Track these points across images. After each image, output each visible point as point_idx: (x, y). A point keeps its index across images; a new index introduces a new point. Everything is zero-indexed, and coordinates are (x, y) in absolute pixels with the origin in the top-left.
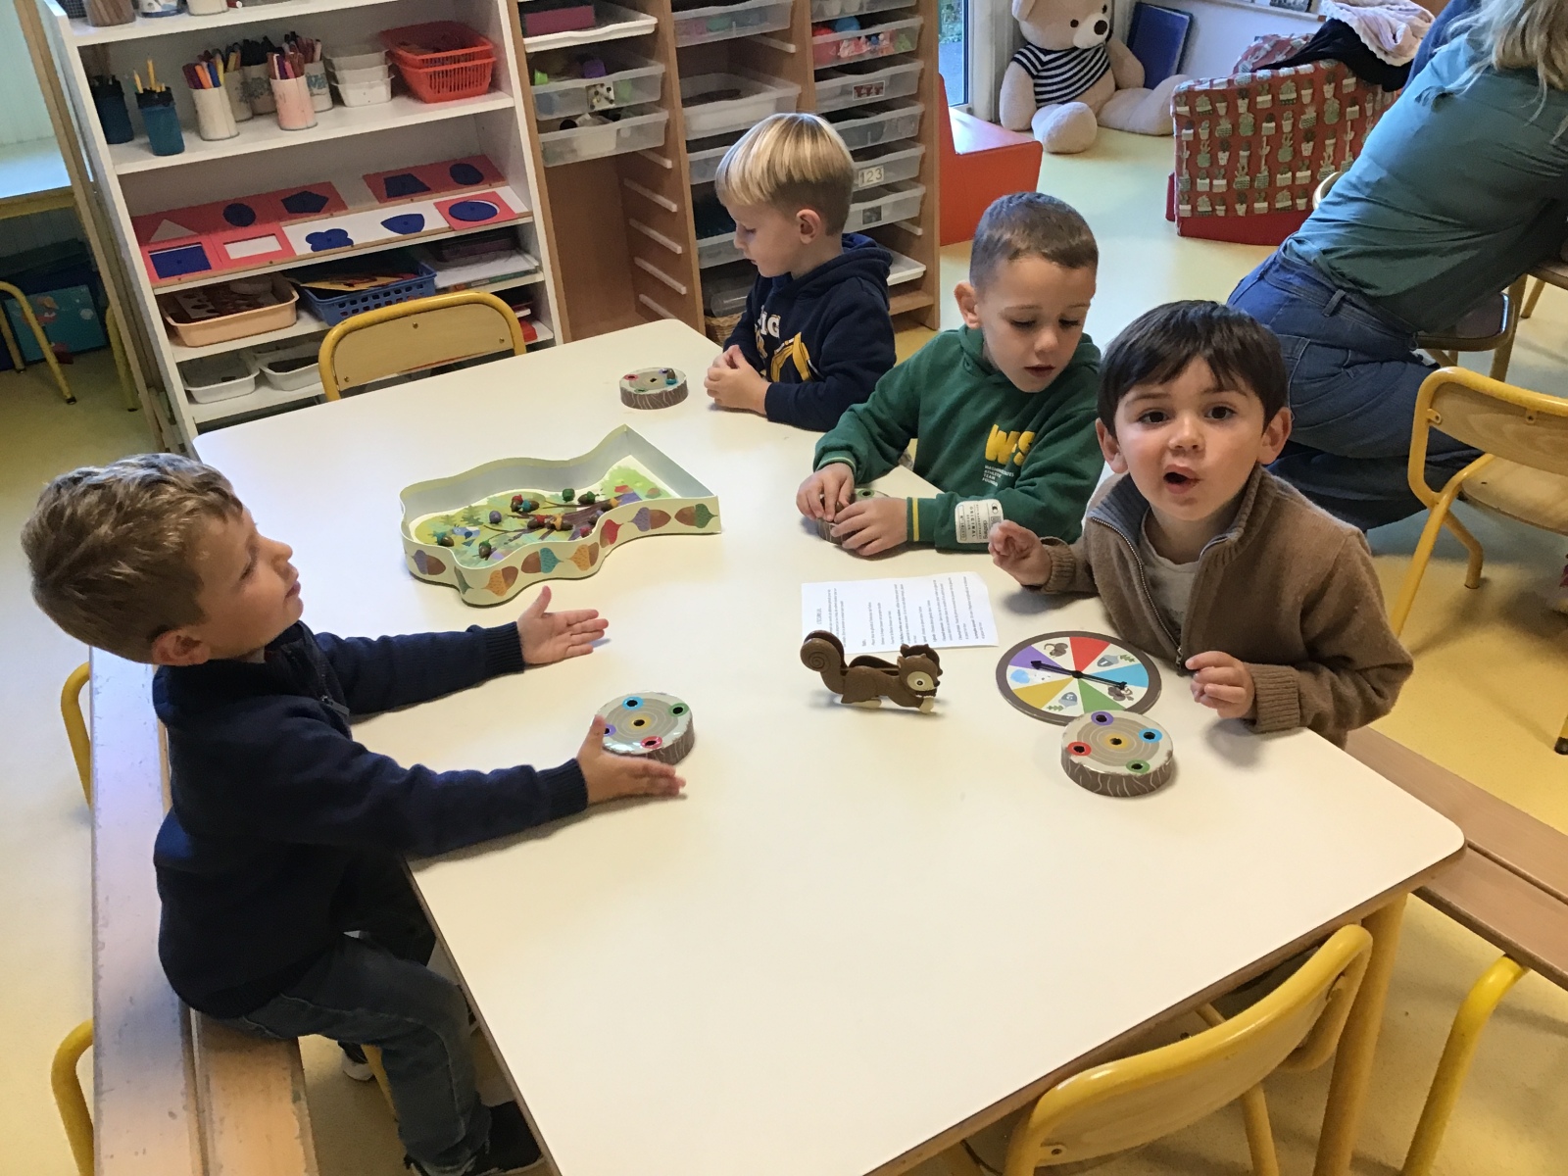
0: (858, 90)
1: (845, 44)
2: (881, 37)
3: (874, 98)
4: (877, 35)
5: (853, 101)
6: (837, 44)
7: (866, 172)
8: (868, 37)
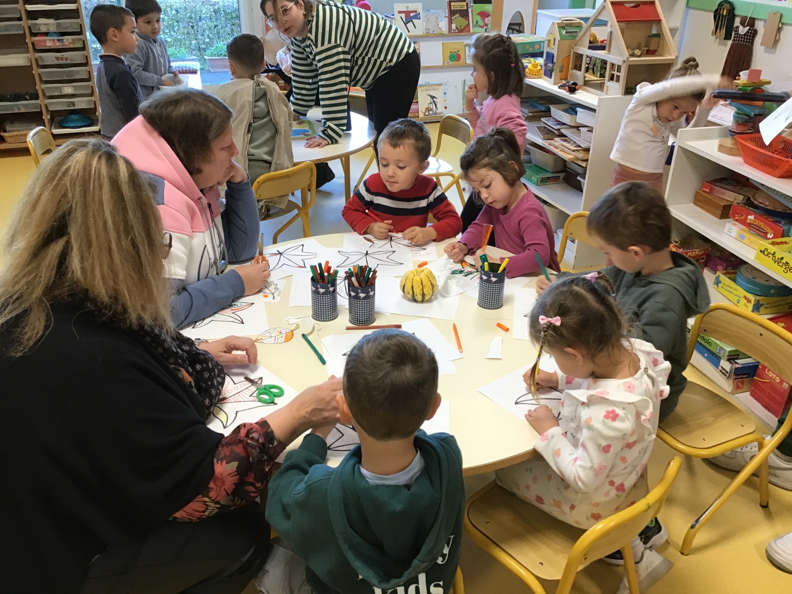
0: (57, 58)
1: (48, 41)
2: (64, 41)
3: (64, 62)
4: (63, 40)
5: (56, 62)
6: (45, 41)
7: (65, 88)
8: (59, 40)
